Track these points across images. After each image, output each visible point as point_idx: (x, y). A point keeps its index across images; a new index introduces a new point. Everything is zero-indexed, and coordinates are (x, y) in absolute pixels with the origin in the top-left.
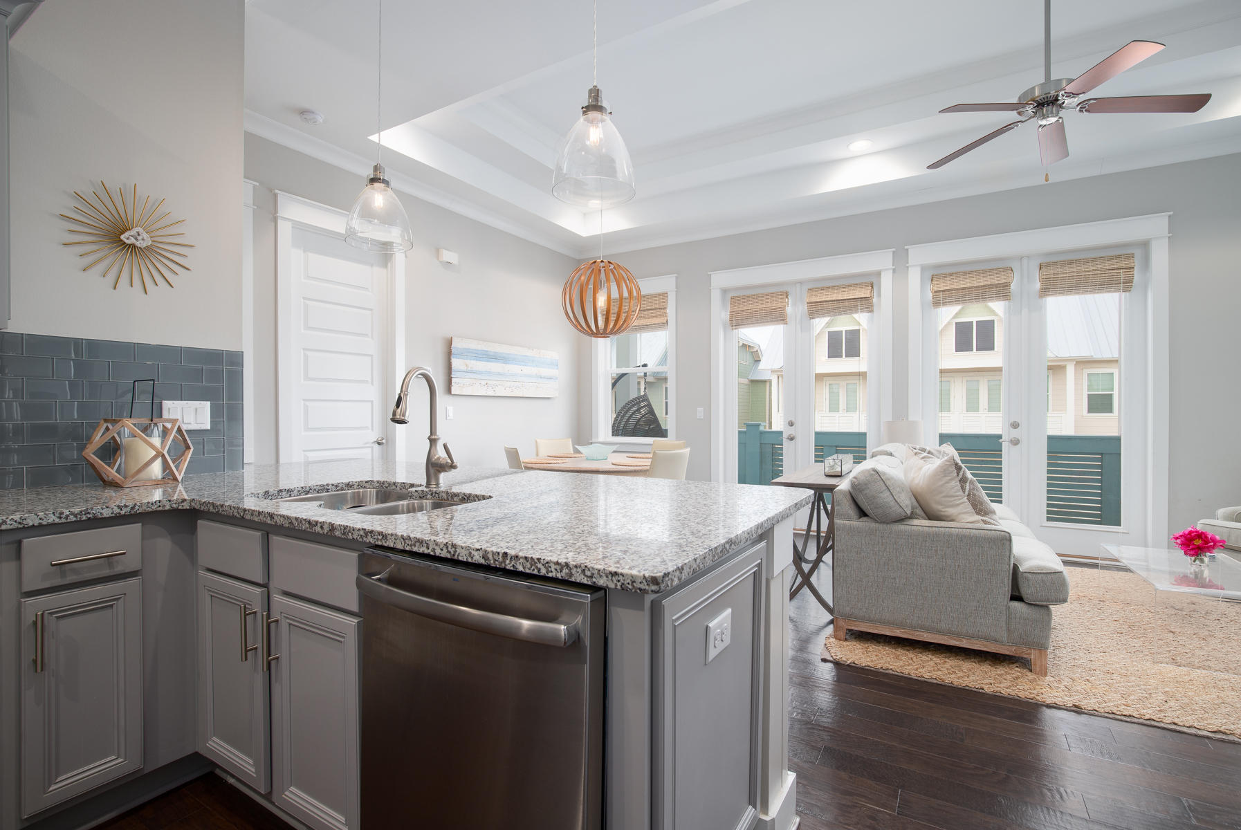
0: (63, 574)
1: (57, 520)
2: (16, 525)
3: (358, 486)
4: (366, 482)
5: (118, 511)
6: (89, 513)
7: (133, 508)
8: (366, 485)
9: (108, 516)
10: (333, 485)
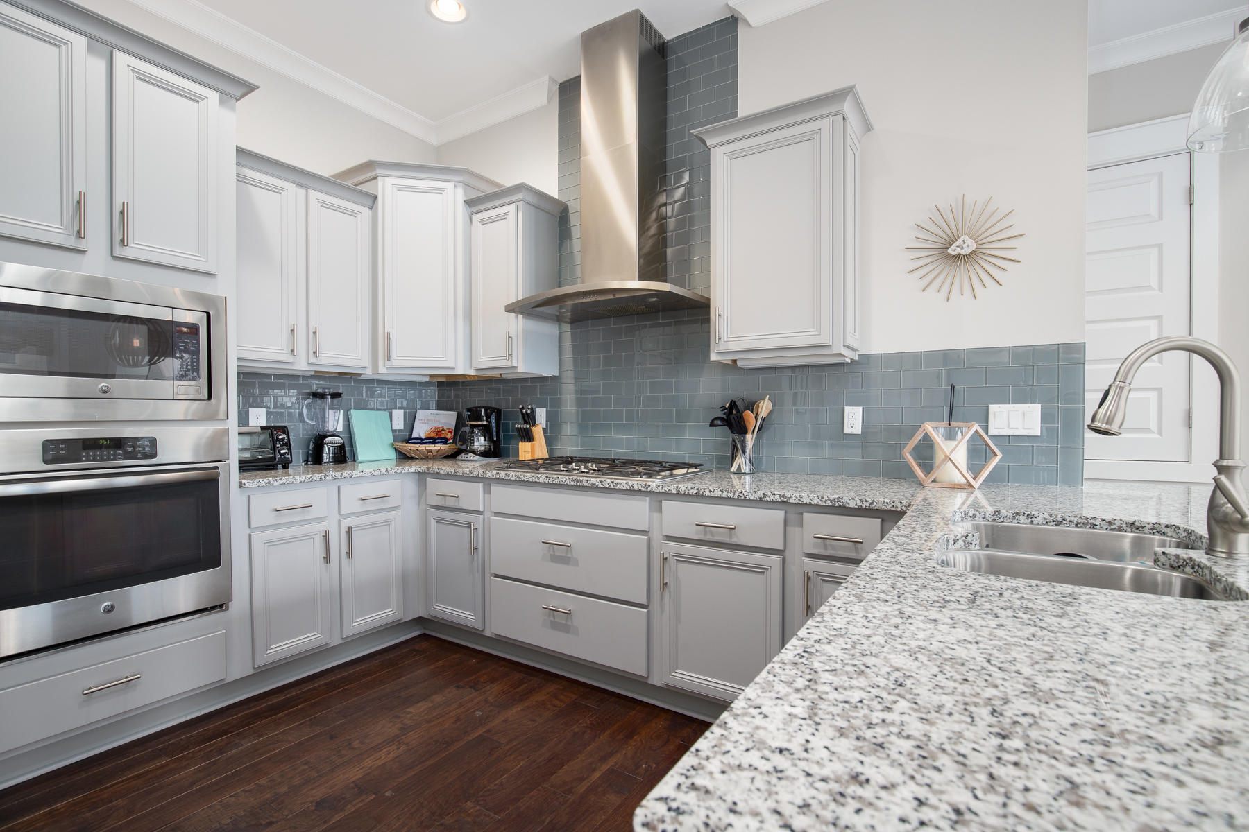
0: (825, 547)
1: (820, 503)
2: (797, 501)
3: (1152, 529)
4: (1167, 526)
5: (860, 504)
6: (840, 501)
7: (871, 504)
8: (1168, 531)
9: (852, 506)
10: (1103, 520)
